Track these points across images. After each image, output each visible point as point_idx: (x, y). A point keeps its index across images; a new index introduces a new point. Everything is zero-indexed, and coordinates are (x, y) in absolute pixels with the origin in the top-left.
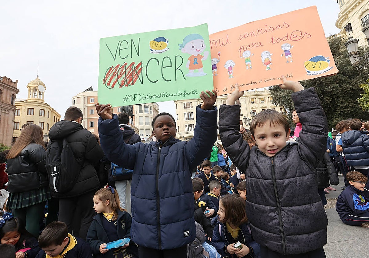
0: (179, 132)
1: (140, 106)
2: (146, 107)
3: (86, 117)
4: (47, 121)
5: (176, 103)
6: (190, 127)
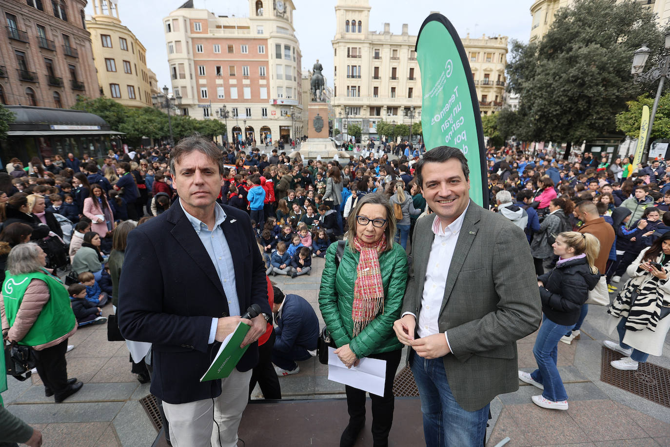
0: (335, 96)
1: (278, 46)
2: (287, 48)
3: (192, 57)
4: (133, 59)
5: (335, 45)
6: (354, 90)
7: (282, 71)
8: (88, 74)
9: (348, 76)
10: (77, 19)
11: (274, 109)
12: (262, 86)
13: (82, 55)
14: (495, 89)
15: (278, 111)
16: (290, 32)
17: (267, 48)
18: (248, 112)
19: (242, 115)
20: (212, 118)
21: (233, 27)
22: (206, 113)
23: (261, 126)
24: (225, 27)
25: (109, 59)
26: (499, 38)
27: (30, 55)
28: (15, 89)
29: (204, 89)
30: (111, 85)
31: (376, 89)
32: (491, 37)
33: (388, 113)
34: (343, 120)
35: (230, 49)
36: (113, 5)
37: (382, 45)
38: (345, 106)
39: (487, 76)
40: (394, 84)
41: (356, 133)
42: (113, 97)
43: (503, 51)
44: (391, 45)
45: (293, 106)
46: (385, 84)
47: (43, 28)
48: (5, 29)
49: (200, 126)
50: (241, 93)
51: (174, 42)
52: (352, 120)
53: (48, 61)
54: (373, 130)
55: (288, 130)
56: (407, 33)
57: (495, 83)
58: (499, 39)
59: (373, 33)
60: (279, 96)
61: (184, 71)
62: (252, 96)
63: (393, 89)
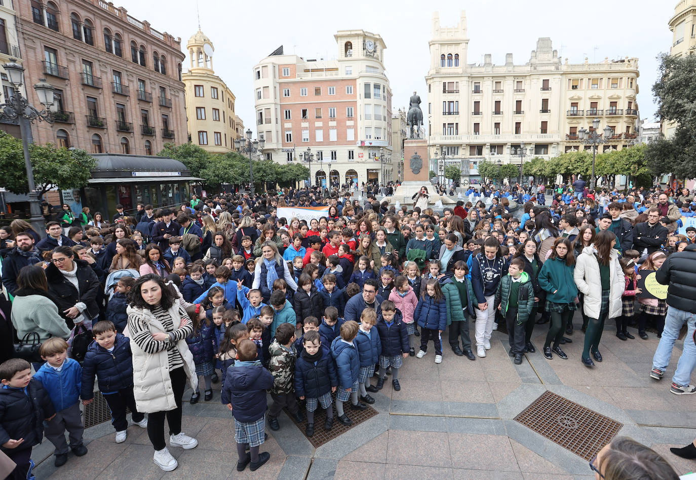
0: (430, 135)
1: (367, 86)
2: (377, 87)
3: (278, 102)
4: (221, 106)
5: (429, 82)
6: (451, 128)
7: (371, 111)
8: (179, 122)
9: (444, 113)
10: (175, 72)
11: (361, 151)
12: (349, 127)
13: (176, 105)
14: (626, 119)
15: (366, 153)
16: (380, 70)
17: (355, 87)
18: (334, 155)
19: (327, 158)
20: (295, 162)
21: (321, 70)
22: (290, 157)
23: (347, 170)
24: (313, 70)
25: (200, 108)
26: (626, 60)
27: (129, 107)
28: (112, 140)
29: (289, 133)
30: (199, 132)
31: (477, 126)
32: (616, 60)
33: (491, 151)
34: (439, 161)
35: (318, 91)
36: (209, 58)
37: (483, 77)
38: (441, 146)
39: (613, 104)
40: (498, 119)
41: (455, 175)
42: (200, 144)
43: (633, 75)
44: (493, 77)
45: (383, 147)
46: (487, 119)
47: (143, 82)
48: (110, 85)
49: (283, 170)
50: (326, 136)
51: (262, 88)
52: (450, 161)
53: (144, 112)
54: (474, 171)
55: (377, 174)
56: (512, 63)
57: (625, 112)
58: (626, 62)
59: (472, 66)
60: (367, 138)
61: (270, 116)
62: (338, 138)
63: (497, 125)
